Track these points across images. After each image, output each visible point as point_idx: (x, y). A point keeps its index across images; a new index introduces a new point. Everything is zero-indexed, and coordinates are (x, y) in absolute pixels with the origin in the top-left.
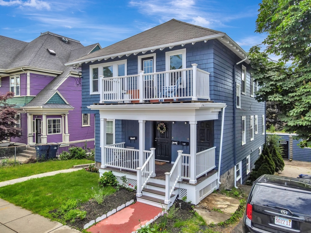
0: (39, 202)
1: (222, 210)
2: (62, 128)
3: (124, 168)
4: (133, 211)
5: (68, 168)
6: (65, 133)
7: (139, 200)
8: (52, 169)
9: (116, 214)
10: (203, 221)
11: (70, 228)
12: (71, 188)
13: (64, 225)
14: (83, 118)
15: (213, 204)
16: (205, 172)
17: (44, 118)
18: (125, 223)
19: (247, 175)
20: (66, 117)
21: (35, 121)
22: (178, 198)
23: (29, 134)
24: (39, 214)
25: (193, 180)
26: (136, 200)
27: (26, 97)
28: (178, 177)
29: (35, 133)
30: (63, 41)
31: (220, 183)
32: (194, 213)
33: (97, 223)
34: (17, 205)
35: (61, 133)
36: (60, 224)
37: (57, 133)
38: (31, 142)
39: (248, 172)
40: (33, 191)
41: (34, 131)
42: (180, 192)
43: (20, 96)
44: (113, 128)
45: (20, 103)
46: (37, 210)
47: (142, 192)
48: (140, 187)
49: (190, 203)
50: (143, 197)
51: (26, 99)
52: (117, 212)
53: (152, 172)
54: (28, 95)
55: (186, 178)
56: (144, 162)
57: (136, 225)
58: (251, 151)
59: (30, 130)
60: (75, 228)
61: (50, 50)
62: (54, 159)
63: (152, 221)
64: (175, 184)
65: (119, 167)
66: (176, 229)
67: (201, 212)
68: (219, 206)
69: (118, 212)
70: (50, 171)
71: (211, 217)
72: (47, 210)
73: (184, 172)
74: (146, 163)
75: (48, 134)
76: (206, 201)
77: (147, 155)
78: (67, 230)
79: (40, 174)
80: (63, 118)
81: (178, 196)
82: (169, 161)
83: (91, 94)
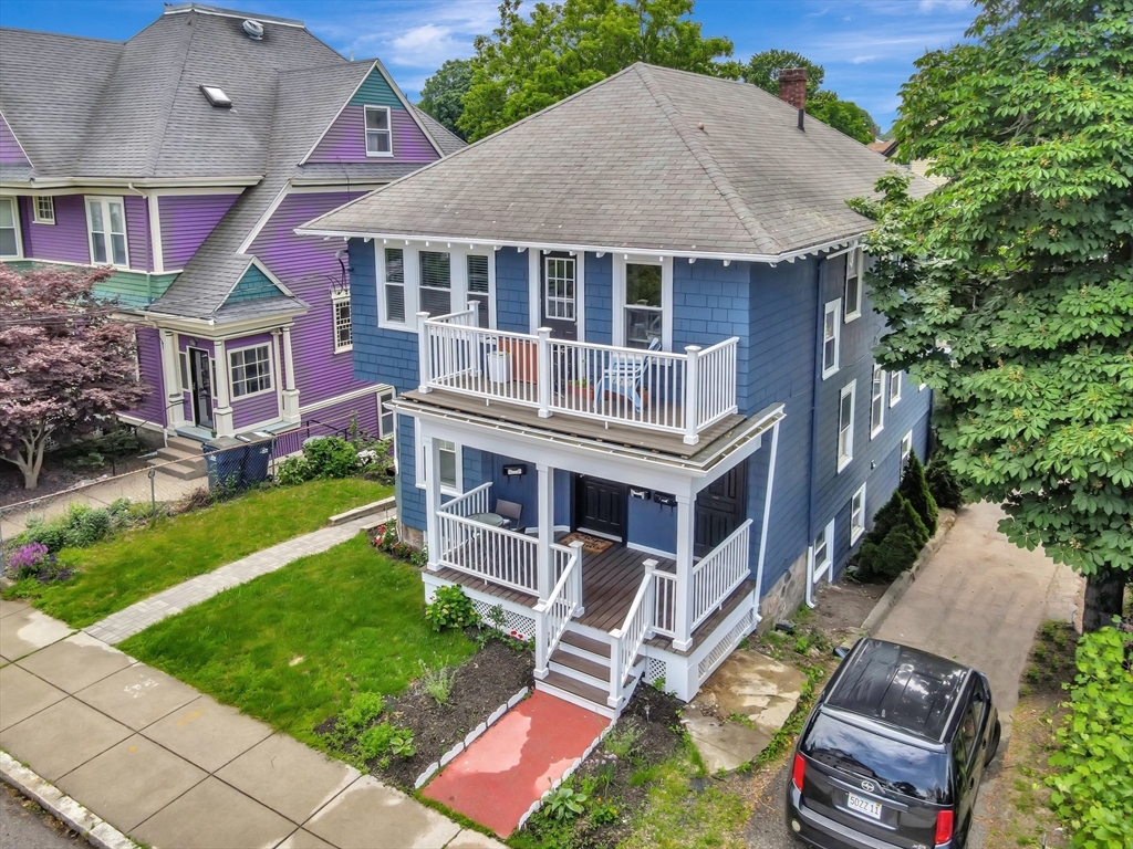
0: (279, 689)
1: (752, 717)
2: (274, 373)
3: (493, 579)
4: (528, 727)
5: (316, 529)
6: (285, 388)
7: (540, 686)
8: (269, 534)
9: (486, 735)
10: (701, 766)
11: (380, 785)
12: (352, 634)
13: (363, 774)
14: (336, 326)
15: (733, 696)
16: (717, 603)
17: (219, 350)
18: (513, 768)
19: (850, 548)
20: (287, 336)
21: (187, 354)
22: (644, 680)
23: (171, 396)
24: (292, 734)
25: (682, 641)
26: (534, 684)
27: (151, 276)
28: (645, 628)
29: (190, 390)
30: (246, 34)
31: (760, 618)
32: (681, 734)
33: (445, 766)
34: (223, 701)
35: (272, 389)
36: (352, 772)
37: (260, 392)
38: (177, 420)
39: (857, 533)
40: (250, 645)
41: (185, 386)
42: (649, 666)
43: (128, 270)
45: (132, 292)
46: (283, 722)
47: (548, 666)
48: (545, 652)
49: (673, 696)
50: (552, 678)
51: (154, 284)
52: (488, 728)
53: (574, 604)
54: (159, 270)
55: (663, 631)
56: (552, 588)
57: (540, 775)
58: (872, 468)
59: (173, 384)
60: (394, 786)
61: (210, 91)
62: (261, 484)
63: (577, 762)
64: (637, 648)
65: (481, 575)
66: (634, 791)
67: (699, 729)
68: (748, 703)
69: (491, 730)
70: (267, 545)
71: (721, 745)
72: (309, 721)
73: (661, 617)
74: (559, 586)
75: (234, 399)
76: (716, 687)
77: (560, 561)
78: (374, 790)
79: (240, 561)
80: (276, 340)
81: (643, 675)
82: (619, 539)
83: (380, 324)
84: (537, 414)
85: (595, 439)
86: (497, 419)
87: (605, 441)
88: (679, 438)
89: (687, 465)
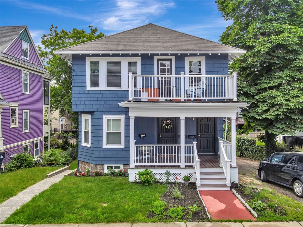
3: (159, 164)
4: (212, 197)
11: (197, 223)
13: (186, 222)
14: (11, 117)
25: (234, 164)
36: (181, 223)
44: (120, 126)
50: (202, 185)
68: (248, 181)
77: (188, 149)
83: (88, 89)
85: (209, 102)
86: (170, 102)
87: (212, 102)
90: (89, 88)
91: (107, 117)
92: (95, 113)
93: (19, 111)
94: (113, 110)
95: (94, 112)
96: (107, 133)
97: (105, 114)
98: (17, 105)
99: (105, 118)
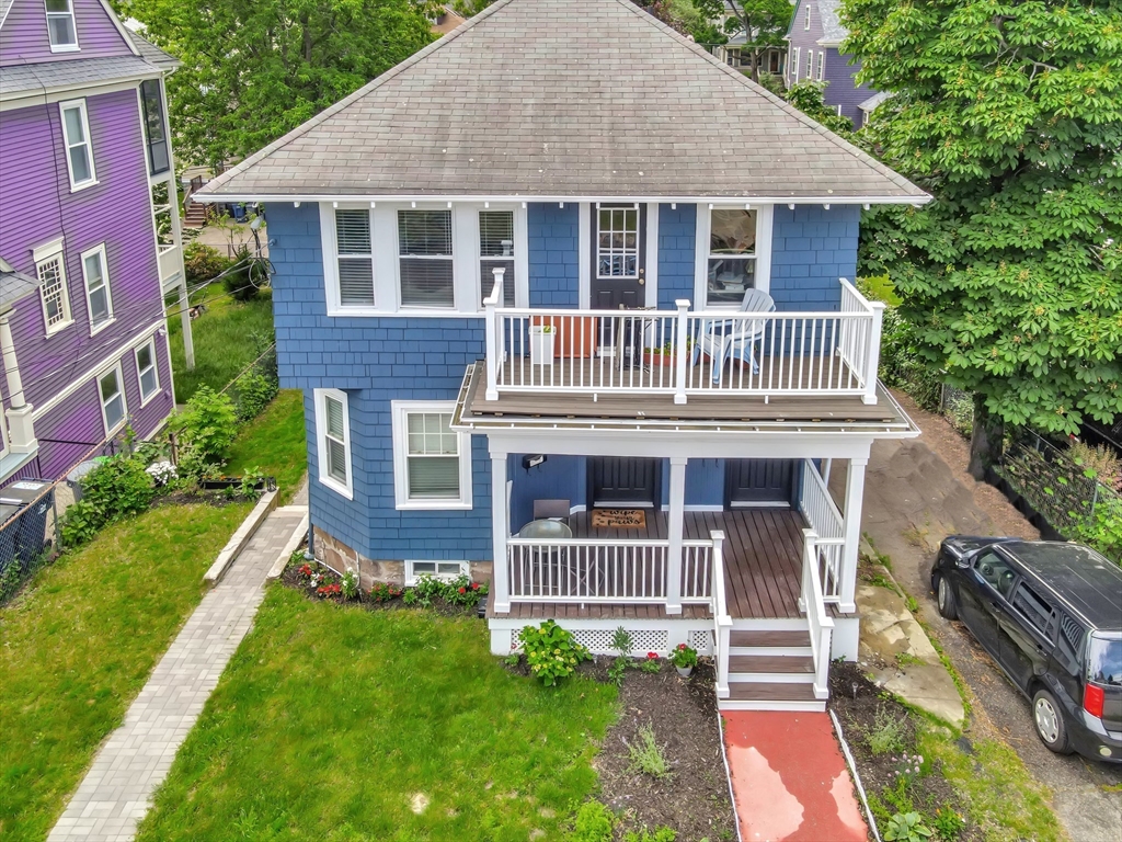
1: (911, 653)
3: (595, 600)
4: (764, 759)
5: (198, 598)
7: (725, 706)
8: (144, 631)
10: (946, 725)
14: (43, 299)
15: (874, 636)
25: (850, 603)
32: (893, 699)
44: (455, 436)
49: (842, 661)
50: (738, 691)
65: (576, 599)
66: (932, 782)
67: (899, 686)
68: (892, 639)
69: (733, 780)
71: (929, 694)
82: (650, 505)
83: (331, 313)
84: (673, 399)
85: (774, 420)
86: (634, 418)
87: (786, 420)
88: (859, 399)
89: (891, 429)
90: (336, 308)
91: (406, 409)
92: (365, 394)
93: (66, 264)
94: (429, 383)
95: (361, 390)
96: (410, 460)
97: (398, 398)
98: (60, 247)
99: (400, 410)
